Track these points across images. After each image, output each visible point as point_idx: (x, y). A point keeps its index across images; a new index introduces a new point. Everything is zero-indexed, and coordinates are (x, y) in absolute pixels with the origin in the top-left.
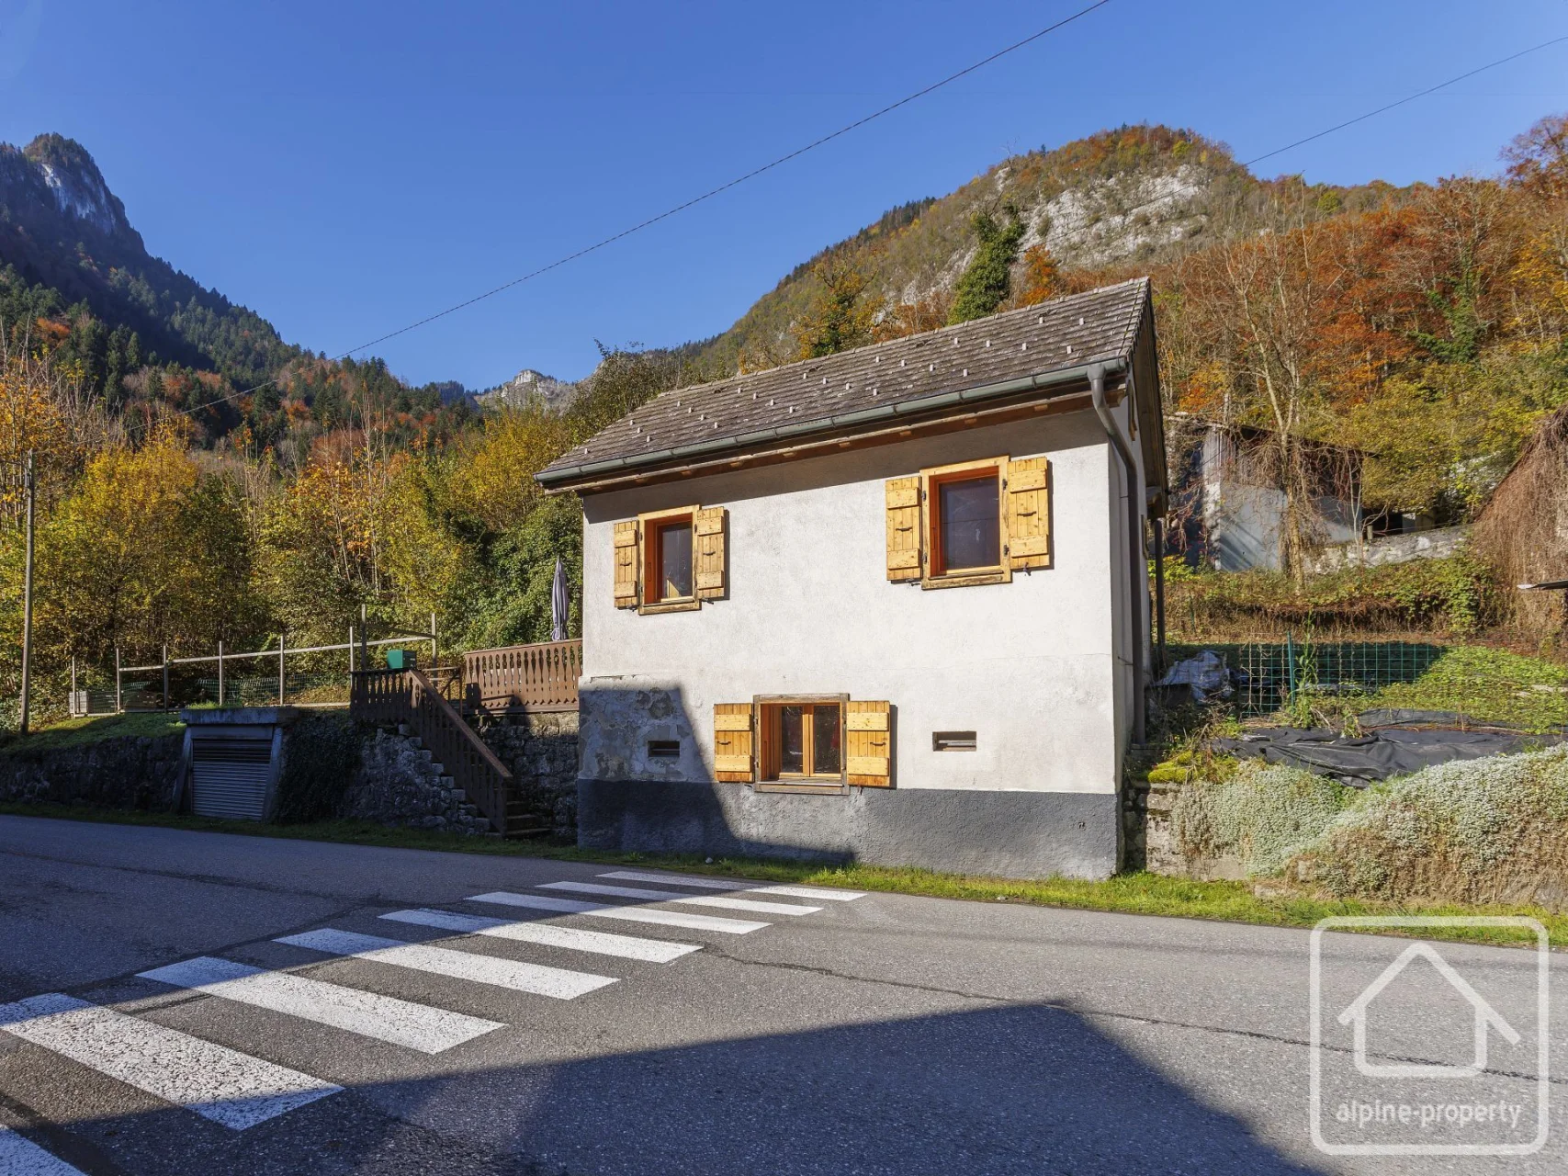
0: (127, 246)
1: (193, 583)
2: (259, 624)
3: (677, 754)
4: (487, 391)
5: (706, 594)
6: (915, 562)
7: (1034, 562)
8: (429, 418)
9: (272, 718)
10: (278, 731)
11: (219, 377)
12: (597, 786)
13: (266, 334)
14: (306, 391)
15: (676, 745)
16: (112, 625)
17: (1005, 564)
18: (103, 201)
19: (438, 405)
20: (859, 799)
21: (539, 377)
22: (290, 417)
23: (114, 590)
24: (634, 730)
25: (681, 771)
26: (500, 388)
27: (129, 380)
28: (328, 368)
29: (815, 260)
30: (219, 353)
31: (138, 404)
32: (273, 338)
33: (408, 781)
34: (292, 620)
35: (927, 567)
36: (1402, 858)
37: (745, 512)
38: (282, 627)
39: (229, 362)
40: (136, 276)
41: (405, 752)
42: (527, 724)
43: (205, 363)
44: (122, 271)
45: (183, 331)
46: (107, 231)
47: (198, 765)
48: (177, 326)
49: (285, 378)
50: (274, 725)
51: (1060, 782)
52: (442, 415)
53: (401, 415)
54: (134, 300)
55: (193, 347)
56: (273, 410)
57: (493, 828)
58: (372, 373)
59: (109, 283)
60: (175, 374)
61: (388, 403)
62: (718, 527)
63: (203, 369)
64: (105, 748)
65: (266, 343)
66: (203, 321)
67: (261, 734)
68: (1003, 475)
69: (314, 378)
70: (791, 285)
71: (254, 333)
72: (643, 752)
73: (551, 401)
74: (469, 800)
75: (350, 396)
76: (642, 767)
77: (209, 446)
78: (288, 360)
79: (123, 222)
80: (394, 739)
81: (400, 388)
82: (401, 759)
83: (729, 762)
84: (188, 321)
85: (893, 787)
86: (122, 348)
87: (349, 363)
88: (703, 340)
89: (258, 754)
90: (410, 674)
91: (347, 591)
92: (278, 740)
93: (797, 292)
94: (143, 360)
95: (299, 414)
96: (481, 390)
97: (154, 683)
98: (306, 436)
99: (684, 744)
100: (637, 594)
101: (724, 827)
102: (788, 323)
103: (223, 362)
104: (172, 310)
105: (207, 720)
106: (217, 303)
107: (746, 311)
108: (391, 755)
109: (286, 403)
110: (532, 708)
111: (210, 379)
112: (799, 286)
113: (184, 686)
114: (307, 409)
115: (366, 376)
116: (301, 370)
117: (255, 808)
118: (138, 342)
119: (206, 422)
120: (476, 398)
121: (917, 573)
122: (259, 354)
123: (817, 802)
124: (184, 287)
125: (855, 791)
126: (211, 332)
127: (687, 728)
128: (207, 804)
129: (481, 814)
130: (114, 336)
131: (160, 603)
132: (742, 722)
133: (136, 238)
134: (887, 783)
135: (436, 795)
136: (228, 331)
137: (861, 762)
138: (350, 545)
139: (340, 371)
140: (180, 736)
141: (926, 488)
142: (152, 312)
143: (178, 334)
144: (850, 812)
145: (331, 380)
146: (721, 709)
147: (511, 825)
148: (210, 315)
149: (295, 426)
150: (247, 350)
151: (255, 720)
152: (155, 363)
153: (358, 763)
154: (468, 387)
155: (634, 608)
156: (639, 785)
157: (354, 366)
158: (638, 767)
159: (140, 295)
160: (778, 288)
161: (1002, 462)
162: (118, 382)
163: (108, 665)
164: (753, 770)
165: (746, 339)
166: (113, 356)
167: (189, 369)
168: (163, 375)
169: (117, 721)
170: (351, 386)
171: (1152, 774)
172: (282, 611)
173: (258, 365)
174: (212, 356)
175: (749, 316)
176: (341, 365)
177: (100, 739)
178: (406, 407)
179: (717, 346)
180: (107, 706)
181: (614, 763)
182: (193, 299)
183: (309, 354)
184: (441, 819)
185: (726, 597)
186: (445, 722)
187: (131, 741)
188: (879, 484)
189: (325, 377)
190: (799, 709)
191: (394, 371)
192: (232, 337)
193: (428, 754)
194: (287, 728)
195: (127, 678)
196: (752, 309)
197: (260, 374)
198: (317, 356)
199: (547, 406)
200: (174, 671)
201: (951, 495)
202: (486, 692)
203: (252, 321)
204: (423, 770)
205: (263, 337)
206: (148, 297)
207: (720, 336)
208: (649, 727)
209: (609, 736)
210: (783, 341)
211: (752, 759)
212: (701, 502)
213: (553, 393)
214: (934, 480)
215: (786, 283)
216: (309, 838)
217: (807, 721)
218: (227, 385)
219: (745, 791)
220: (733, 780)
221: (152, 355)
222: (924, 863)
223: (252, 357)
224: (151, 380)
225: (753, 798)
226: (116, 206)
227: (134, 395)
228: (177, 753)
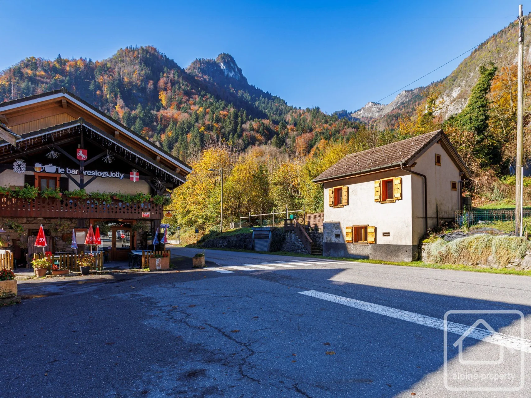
0: (242, 83)
1: (256, 196)
2: (271, 205)
3: (340, 237)
4: (355, 112)
5: (345, 204)
6: (379, 198)
7: (399, 199)
8: (334, 125)
9: (269, 229)
10: (270, 232)
11: (269, 120)
12: (326, 243)
13: (283, 104)
14: (295, 121)
15: (339, 235)
16: (239, 206)
17: (394, 199)
18: (236, 70)
19: (337, 120)
20: (370, 246)
21: (375, 104)
22: (290, 131)
23: (239, 198)
24: (333, 232)
25: (340, 240)
26: (360, 110)
27: (244, 126)
28: (301, 112)
29: (488, 41)
30: (269, 112)
31: (246, 133)
32: (285, 105)
33: (294, 243)
34: (279, 204)
35: (381, 199)
36: (444, 256)
37: (352, 187)
38: (276, 206)
39: (272, 115)
40: (245, 92)
41: (294, 236)
42: (318, 231)
43: (265, 116)
44: (242, 91)
45: (259, 106)
46: (237, 79)
47: (256, 240)
48: (257, 105)
49: (289, 117)
50: (270, 231)
51: (403, 243)
52: (338, 124)
53: (325, 126)
54: (245, 99)
55: (261, 111)
56: (284, 130)
57: (309, 253)
58: (315, 112)
59: (238, 95)
60: (256, 122)
61: (321, 121)
62: (346, 190)
63: (264, 119)
64: (237, 236)
65: (283, 107)
66: (264, 103)
67: (267, 233)
68: (394, 180)
69: (297, 116)
70: (477, 52)
71: (279, 104)
72: (334, 237)
73: (378, 112)
74: (305, 247)
75: (308, 121)
76: (334, 240)
77: (266, 144)
78: (289, 111)
79: (241, 75)
80: (292, 234)
81: (325, 116)
82: (293, 238)
83: (348, 238)
84: (260, 103)
85: (376, 243)
86: (242, 116)
87: (308, 109)
88: (439, 80)
89: (266, 237)
90: (294, 220)
91: (292, 196)
92: (270, 233)
93: (480, 55)
94: (247, 119)
95: (292, 130)
96: (353, 111)
97: (247, 220)
98: (294, 137)
99: (341, 235)
100: (333, 204)
101: (348, 252)
102: (475, 68)
103: (270, 115)
104: (255, 101)
105: (257, 230)
106: (268, 96)
107: (457, 67)
108: (291, 237)
109: (288, 127)
110: (319, 227)
111: (266, 122)
112: (481, 53)
113: (254, 221)
114: (294, 128)
115: (314, 113)
116: (293, 114)
117: (266, 249)
118: (246, 114)
119: (265, 136)
120: (352, 115)
121: (379, 200)
122: (281, 111)
123: (364, 247)
124: (259, 92)
125: (370, 245)
126: (267, 105)
127: (341, 232)
128: (257, 248)
129: (307, 250)
130: (239, 113)
131: (249, 201)
132: (350, 230)
133: (245, 79)
134: (374, 243)
135: (299, 246)
136: (271, 105)
137: (371, 239)
138: (293, 184)
139: (305, 113)
140: (252, 233)
141: (381, 183)
142: (250, 102)
143: (257, 108)
144: (369, 249)
145: (303, 116)
146: (347, 228)
147: (313, 252)
148: (266, 100)
149: (292, 134)
150: (277, 110)
151: (266, 230)
152: (251, 119)
153: (285, 239)
154: (349, 111)
155: (332, 207)
156: (333, 243)
157: (310, 110)
158: (333, 240)
159: (246, 97)
160: (471, 55)
161: (394, 178)
162: (241, 127)
163: (238, 216)
164: (352, 240)
165: (457, 78)
166: (239, 119)
167: (260, 119)
168: (253, 123)
169: (240, 230)
170: (309, 117)
171: (423, 241)
172: (276, 202)
173: (280, 114)
174: (267, 113)
175: (458, 68)
176: (305, 111)
177: (236, 234)
178: (326, 122)
179: (444, 83)
180: (238, 226)
181: (329, 239)
182: (261, 96)
183: (296, 108)
184: (300, 251)
185: (348, 205)
186: (301, 231)
187: (242, 234)
188: (373, 182)
189: (300, 115)
190: (362, 228)
191: (322, 110)
192: (273, 106)
193: (298, 237)
194: (272, 231)
195: (242, 220)
196: (459, 66)
197: (281, 117)
198: (298, 108)
199: (377, 114)
200: (252, 218)
201: (387, 184)
202: (311, 223)
203: (279, 100)
204: (297, 240)
205: (281, 105)
206: (249, 98)
207: (446, 77)
208: (335, 232)
209: (328, 233)
210: (473, 76)
211: (352, 238)
212: (344, 185)
213: (379, 109)
214: (382, 181)
215: (475, 52)
216: (275, 254)
217: (363, 230)
218: (271, 123)
219: (351, 245)
220: (349, 243)
221: (250, 117)
222: (381, 259)
223: (278, 112)
224: (250, 125)
225: (353, 246)
226: (240, 71)
227: (245, 130)
228: (251, 237)
